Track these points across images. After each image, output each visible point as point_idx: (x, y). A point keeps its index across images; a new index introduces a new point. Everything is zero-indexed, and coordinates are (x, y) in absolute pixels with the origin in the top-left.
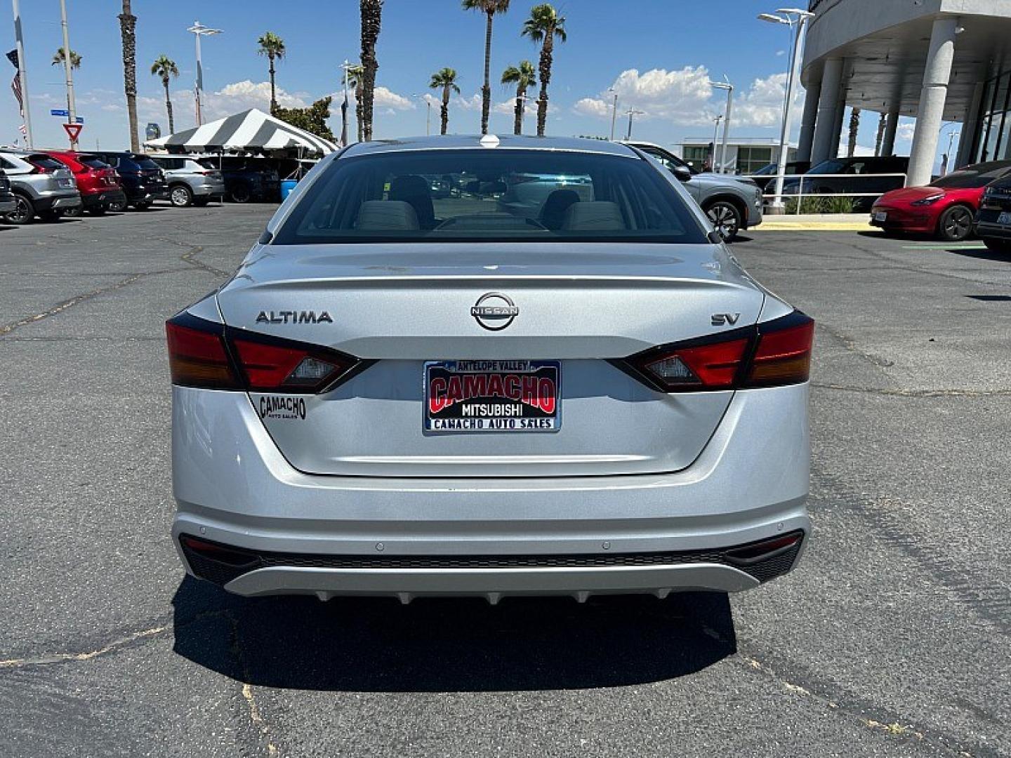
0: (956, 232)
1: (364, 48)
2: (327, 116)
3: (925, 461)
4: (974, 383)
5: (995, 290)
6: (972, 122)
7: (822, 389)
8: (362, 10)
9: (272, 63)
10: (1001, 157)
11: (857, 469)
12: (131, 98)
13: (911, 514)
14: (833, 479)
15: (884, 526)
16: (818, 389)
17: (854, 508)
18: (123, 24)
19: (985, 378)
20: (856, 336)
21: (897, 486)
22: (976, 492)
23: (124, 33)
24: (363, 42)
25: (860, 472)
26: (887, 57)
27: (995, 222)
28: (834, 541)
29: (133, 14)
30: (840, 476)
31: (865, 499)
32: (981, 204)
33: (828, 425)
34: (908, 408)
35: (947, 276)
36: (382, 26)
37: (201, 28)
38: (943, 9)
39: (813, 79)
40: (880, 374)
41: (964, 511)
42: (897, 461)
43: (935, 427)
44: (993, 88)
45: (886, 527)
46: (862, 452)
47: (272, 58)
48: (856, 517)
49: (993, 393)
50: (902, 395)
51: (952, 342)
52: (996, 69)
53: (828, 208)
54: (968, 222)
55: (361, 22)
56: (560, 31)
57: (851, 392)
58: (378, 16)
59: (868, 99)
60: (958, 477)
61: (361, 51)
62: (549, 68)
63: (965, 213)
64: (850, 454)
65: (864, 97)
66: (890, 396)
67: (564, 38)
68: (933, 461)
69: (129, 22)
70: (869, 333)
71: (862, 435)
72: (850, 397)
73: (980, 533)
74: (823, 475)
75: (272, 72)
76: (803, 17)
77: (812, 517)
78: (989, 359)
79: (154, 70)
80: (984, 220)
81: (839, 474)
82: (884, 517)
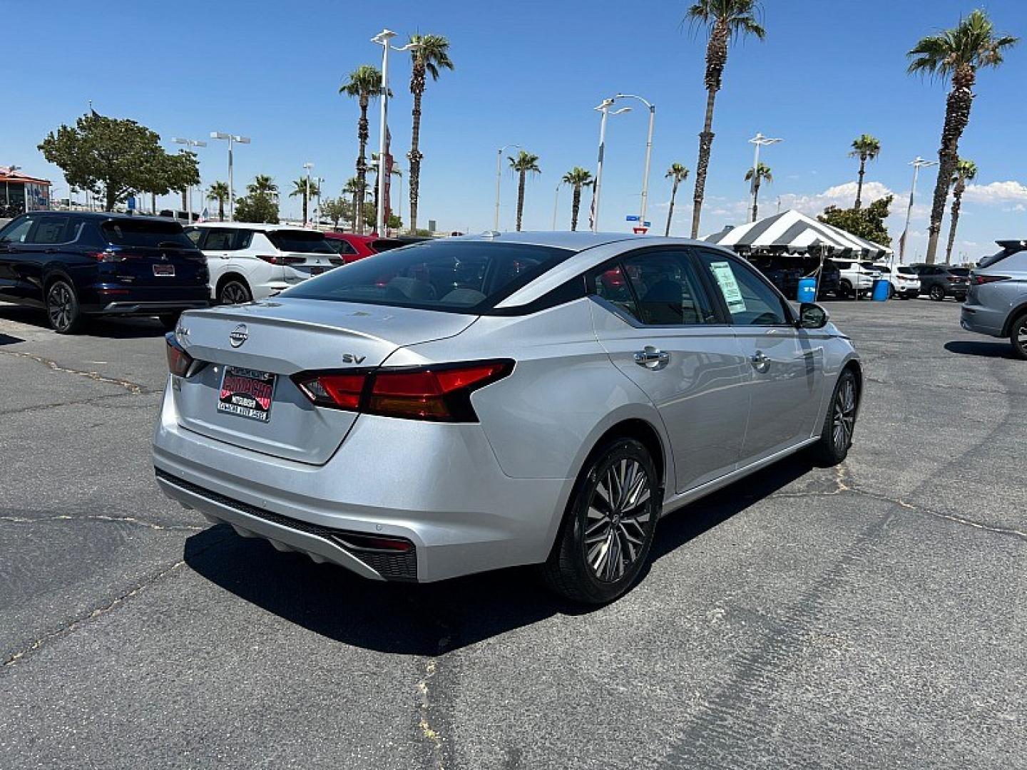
1: (944, 143)
2: (885, 216)
8: (948, 104)
9: (863, 164)
12: (698, 204)
18: (702, 140)
23: (702, 148)
24: (945, 137)
29: (712, 131)
36: (970, 119)
47: (863, 159)
55: (945, 116)
58: (968, 108)
61: (941, 146)
69: (707, 138)
75: (862, 173)
79: (748, 177)
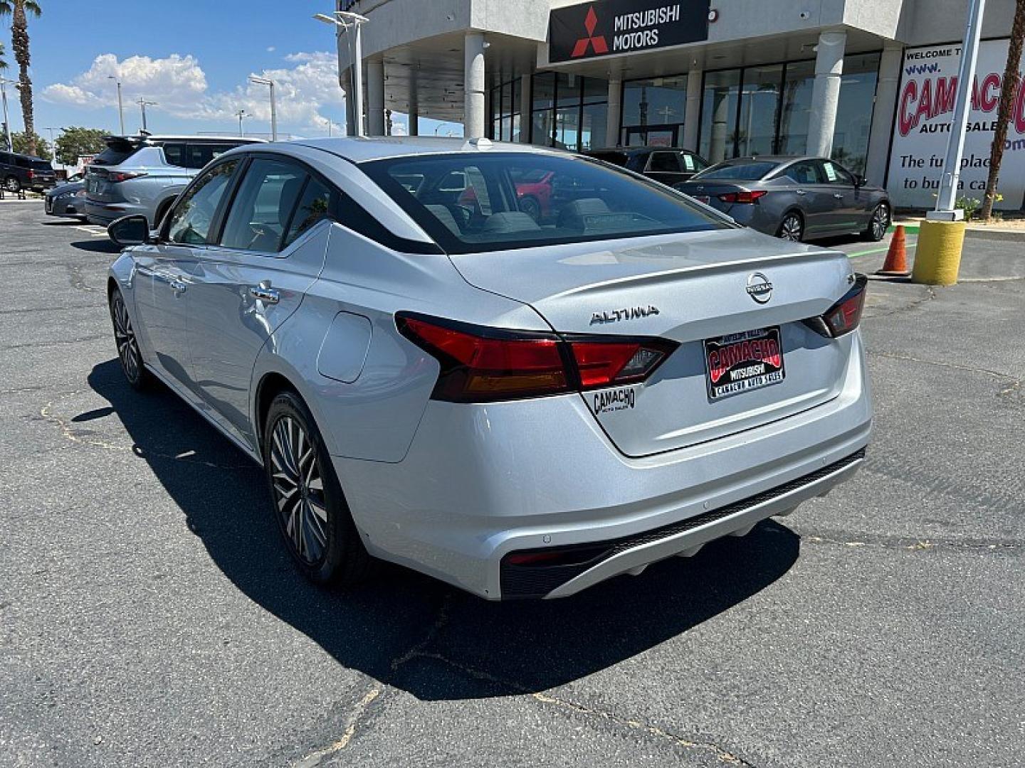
26: (419, 65)
38: (472, 25)
44: (498, 95)
56: (32, 6)
59: (395, 101)
62: (26, 47)
65: (393, 99)
67: (38, 11)
76: (358, 22)
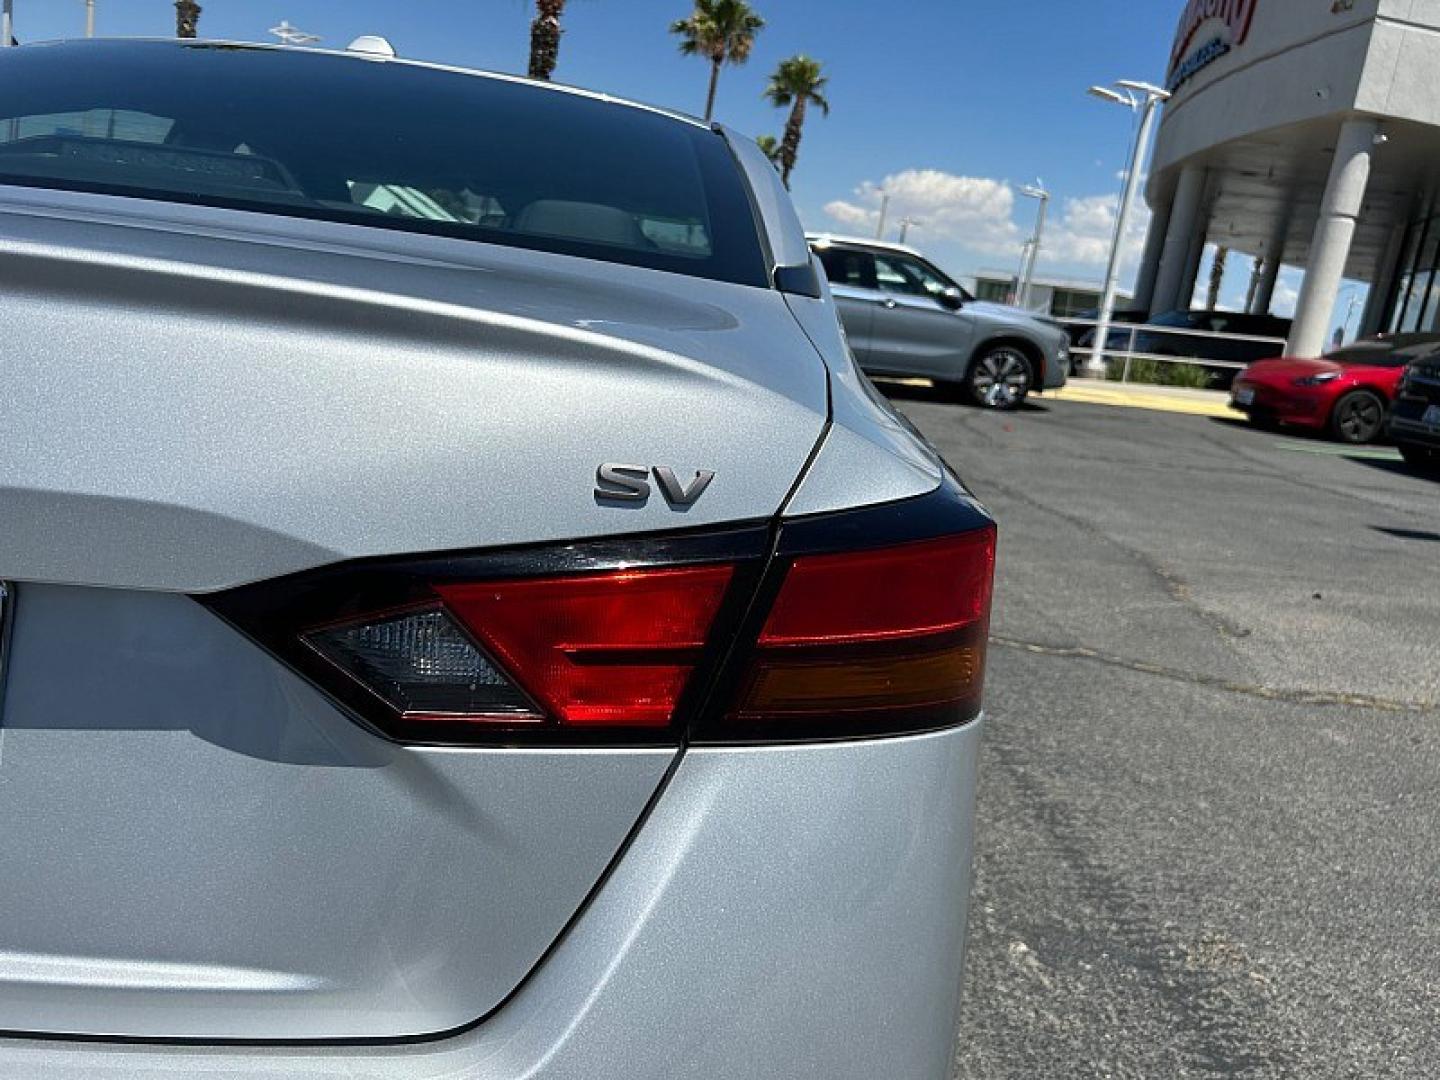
0: (1356, 430)
3: (1300, 850)
4: (1391, 684)
5: (1417, 524)
6: (1385, 280)
7: (1116, 668)
10: (1427, 327)
11: (1162, 857)
13: (1266, 994)
14: (1109, 880)
15: (1205, 1023)
16: (1110, 667)
17: (1145, 964)
18: (181, 15)
19: (1410, 676)
20: (1188, 576)
21: (1240, 911)
22: (1405, 942)
25: (1166, 866)
26: (1271, 174)
27: (1420, 420)
28: (1086, 1063)
30: (1123, 873)
31: (1169, 941)
32: (1398, 392)
33: (1117, 747)
34: (1270, 723)
35: (1340, 494)
36: (558, 61)
37: (289, 31)
38: (1358, 105)
39: (1162, 195)
40: (1225, 649)
41: (1381, 992)
42: (1244, 845)
43: (1322, 770)
44: (1418, 236)
45: (1210, 1029)
46: (1177, 817)
48: (1144, 990)
49: (1426, 707)
50: (1262, 696)
51: (1351, 602)
52: (1426, 207)
53: (1169, 377)
54: (1376, 418)
56: (818, 100)
57: (1168, 681)
59: (1239, 235)
60: (1367, 898)
62: (795, 147)
63: (1372, 403)
64: (1152, 820)
65: (1234, 231)
66: (1239, 696)
68: (1318, 851)
69: (190, 12)
70: (1211, 574)
71: (1179, 774)
72: (1166, 690)
73: (1417, 1063)
74: (1090, 867)
76: (1153, 97)
77: (1046, 982)
78: (1415, 642)
80: (1402, 416)
81: (1121, 867)
82: (1207, 996)
